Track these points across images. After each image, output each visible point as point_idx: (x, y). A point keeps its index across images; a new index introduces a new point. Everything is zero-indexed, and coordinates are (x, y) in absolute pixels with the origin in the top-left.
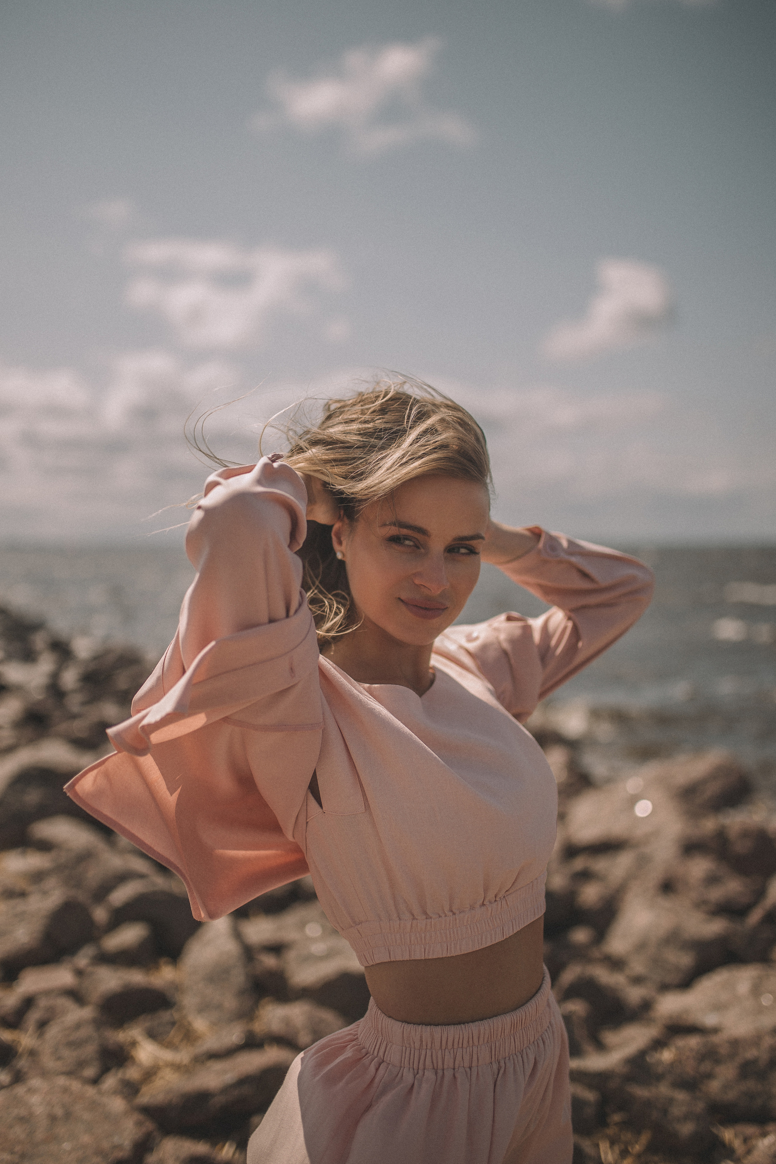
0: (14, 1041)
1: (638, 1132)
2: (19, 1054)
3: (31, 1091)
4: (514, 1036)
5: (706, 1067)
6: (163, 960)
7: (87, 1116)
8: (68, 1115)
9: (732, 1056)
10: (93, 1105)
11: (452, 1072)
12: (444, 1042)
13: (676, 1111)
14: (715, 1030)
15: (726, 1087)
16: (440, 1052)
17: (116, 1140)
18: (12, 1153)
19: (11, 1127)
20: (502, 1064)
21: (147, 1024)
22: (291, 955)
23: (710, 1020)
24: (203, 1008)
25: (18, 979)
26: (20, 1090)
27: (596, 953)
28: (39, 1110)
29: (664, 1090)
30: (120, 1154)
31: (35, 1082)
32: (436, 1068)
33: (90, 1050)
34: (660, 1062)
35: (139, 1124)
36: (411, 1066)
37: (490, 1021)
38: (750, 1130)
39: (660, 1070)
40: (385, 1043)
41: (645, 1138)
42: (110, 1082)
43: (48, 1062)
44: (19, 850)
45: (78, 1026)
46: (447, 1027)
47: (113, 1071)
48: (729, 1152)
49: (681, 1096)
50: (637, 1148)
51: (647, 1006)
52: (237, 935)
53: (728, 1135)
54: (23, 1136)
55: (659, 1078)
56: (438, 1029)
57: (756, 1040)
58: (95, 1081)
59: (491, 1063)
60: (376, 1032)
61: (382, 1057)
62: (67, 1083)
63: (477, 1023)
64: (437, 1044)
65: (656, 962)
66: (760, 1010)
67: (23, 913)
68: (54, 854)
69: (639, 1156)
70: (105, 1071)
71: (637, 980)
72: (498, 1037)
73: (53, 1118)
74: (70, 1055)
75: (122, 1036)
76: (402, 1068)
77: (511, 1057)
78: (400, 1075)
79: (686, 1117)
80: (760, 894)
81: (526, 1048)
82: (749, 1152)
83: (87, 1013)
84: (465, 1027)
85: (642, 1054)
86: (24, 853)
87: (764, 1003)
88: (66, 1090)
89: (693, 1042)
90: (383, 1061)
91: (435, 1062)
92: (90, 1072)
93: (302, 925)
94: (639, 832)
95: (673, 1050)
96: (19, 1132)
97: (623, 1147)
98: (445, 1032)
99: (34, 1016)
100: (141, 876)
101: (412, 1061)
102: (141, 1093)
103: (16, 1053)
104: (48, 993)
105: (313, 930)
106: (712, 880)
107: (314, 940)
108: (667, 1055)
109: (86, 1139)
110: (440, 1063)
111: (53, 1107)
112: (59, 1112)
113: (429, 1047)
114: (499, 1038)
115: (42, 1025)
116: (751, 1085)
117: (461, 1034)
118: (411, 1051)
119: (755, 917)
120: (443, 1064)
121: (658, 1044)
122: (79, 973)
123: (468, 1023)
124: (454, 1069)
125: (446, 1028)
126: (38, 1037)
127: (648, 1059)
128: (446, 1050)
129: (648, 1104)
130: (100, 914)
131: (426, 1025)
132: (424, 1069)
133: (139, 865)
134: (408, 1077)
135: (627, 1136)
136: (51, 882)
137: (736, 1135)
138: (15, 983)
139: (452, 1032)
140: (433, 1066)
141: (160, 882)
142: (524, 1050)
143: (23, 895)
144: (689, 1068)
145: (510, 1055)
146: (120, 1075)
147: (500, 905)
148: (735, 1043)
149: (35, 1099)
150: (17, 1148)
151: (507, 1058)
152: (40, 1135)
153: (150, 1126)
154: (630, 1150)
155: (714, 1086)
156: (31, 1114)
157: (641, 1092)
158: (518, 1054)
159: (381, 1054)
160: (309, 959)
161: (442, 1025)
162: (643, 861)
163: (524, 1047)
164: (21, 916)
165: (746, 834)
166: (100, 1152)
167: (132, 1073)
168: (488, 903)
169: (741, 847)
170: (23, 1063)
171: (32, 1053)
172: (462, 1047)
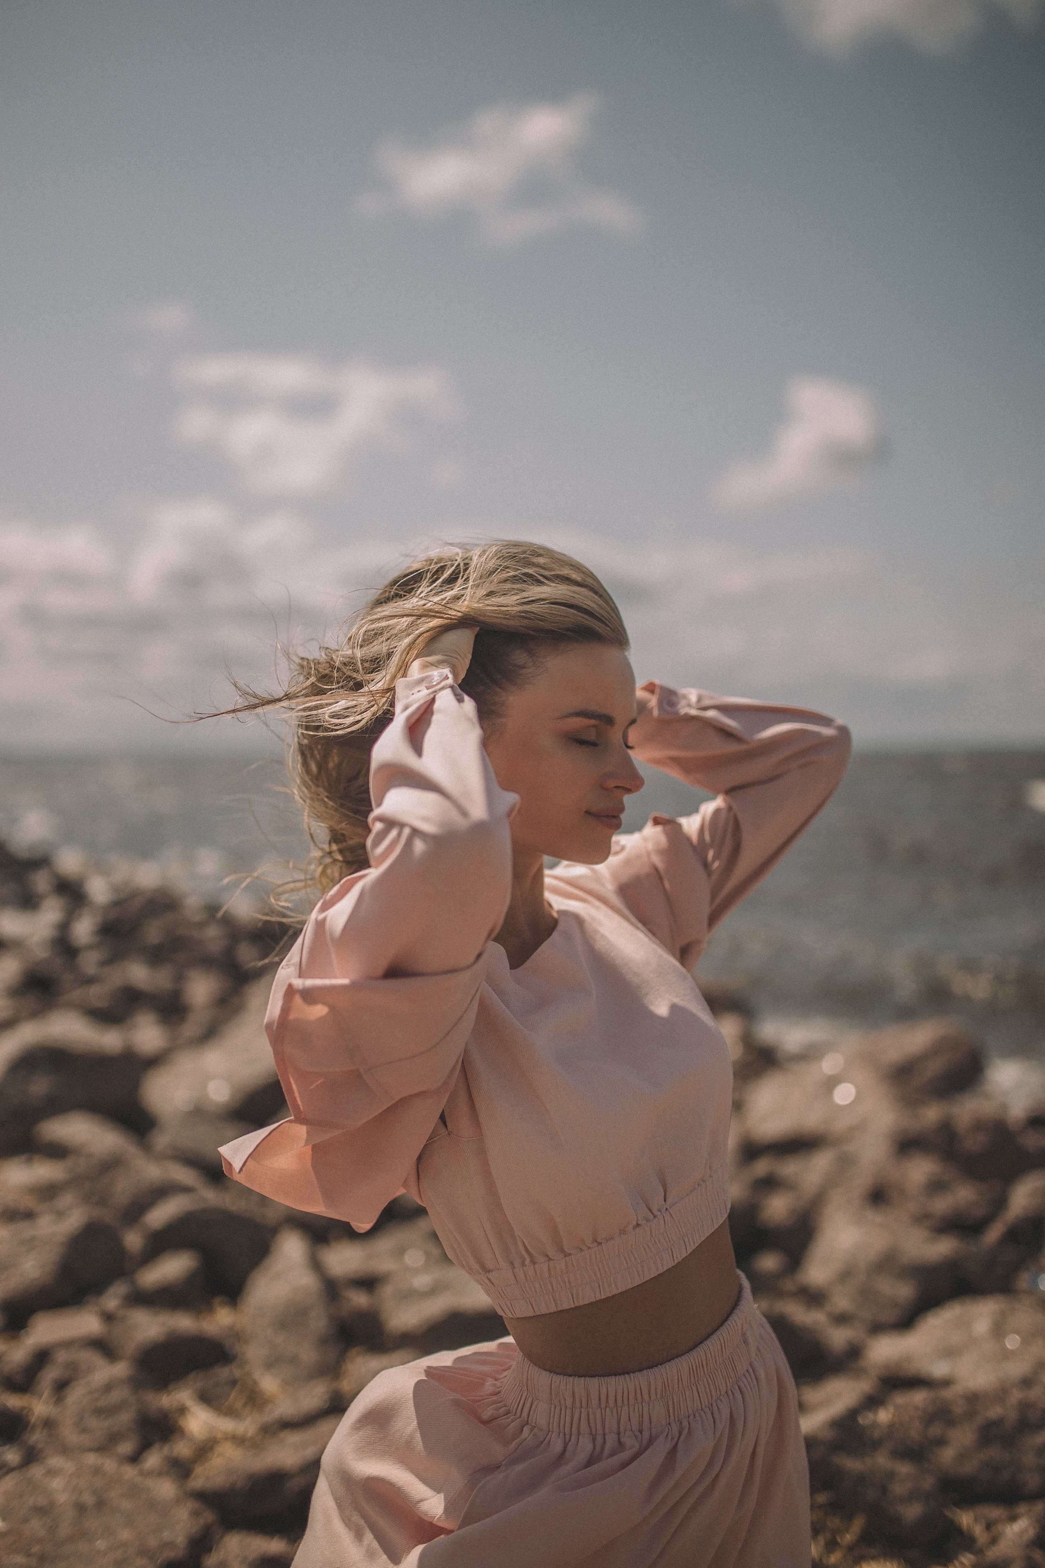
0: (23, 1408)
1: (849, 1518)
2: (30, 1425)
3: (52, 1473)
4: (696, 1385)
5: (935, 1430)
6: (217, 1300)
7: (126, 1505)
8: (100, 1504)
9: (970, 1415)
10: (134, 1491)
11: (615, 1436)
12: (603, 1397)
13: (898, 1489)
14: (946, 1383)
15: (962, 1457)
16: (598, 1411)
17: (166, 1535)
18: (28, 1555)
19: (26, 1520)
20: (685, 1423)
21: (199, 1385)
22: (387, 1291)
23: (939, 1369)
24: (272, 1363)
25: (27, 1327)
26: (36, 1471)
27: (788, 1285)
28: (62, 1498)
29: (882, 1460)
30: (171, 1554)
31: (56, 1461)
32: (594, 1433)
33: (126, 1418)
34: (875, 1425)
35: (196, 1514)
36: (562, 1430)
37: (662, 1368)
38: (995, 1512)
39: (876, 1434)
40: (530, 1399)
41: (858, 1524)
42: (153, 1460)
43: (70, 1435)
44: (23, 1157)
45: (108, 1388)
46: (606, 1378)
47: (157, 1446)
48: (967, 1542)
49: (904, 1469)
50: (848, 1538)
51: (854, 1353)
52: (316, 1265)
53: (965, 1519)
54: (42, 1533)
55: (875, 1445)
56: (596, 1380)
57: (1001, 1393)
58: (135, 1458)
59: (669, 1424)
60: (521, 1385)
61: (526, 1417)
62: (99, 1462)
63: (645, 1371)
64: (594, 1402)
65: (866, 1294)
66: (1006, 1355)
67: (33, 1239)
68: (69, 1162)
69: (851, 1548)
70: (145, 1446)
71: (841, 1319)
72: (675, 1389)
73: (81, 1508)
74: (99, 1426)
75: (166, 1401)
76: (550, 1433)
77: (697, 1414)
78: (546, 1441)
79: (912, 1497)
80: (1000, 1203)
81: (716, 1401)
82: (994, 1541)
83: (121, 1369)
84: (630, 1378)
85: (852, 1415)
86: (29, 1161)
87: (1008, 1347)
88: (97, 1471)
89: (919, 1398)
90: (527, 1423)
91: (592, 1425)
92: (126, 1447)
93: (400, 1252)
94: (840, 1125)
95: (891, 1409)
96: (36, 1527)
97: (828, 1535)
98: (603, 1385)
99: (49, 1375)
100: (186, 1190)
101: (562, 1423)
102: (193, 1476)
103: (28, 1423)
104: (68, 1344)
105: (414, 1258)
106: (936, 1187)
107: (416, 1271)
108: (884, 1416)
109: (125, 1535)
110: (599, 1426)
111: (81, 1492)
112: (88, 1499)
113: (584, 1405)
114: (677, 1389)
115: (61, 1387)
116: (994, 1453)
117: (625, 1385)
118: (561, 1410)
119: (993, 1234)
120: (604, 1428)
121: (872, 1402)
122: (108, 1318)
123: (634, 1373)
124: (619, 1434)
125: (606, 1381)
126: (55, 1403)
127: (860, 1420)
128: (607, 1409)
129: (861, 1479)
130: (133, 1240)
131: (579, 1377)
132: (579, 1435)
133: (183, 1175)
134: (557, 1446)
135: (834, 1522)
136: (66, 1199)
137: (976, 1520)
138: (23, 1331)
139: (612, 1385)
140: (591, 1429)
141: (210, 1197)
142: (714, 1404)
143: (29, 1215)
144: (915, 1432)
145: (695, 1411)
146: (166, 1450)
147: (662, 1222)
148: (973, 1399)
149: (56, 1483)
150: (36, 1549)
151: (692, 1417)
152: (65, 1530)
153: (209, 1517)
154: (839, 1540)
155: (947, 1455)
156: (52, 1504)
157: (852, 1464)
158: (707, 1410)
159: (525, 1414)
160: (410, 1295)
161: (600, 1376)
162: (845, 1162)
163: (714, 1399)
164: (30, 1244)
165: (979, 1125)
166: (145, 1552)
167: (182, 1449)
168: (644, 1222)
169: (974, 1143)
170: (36, 1437)
171: (49, 1424)
172: (628, 1404)
